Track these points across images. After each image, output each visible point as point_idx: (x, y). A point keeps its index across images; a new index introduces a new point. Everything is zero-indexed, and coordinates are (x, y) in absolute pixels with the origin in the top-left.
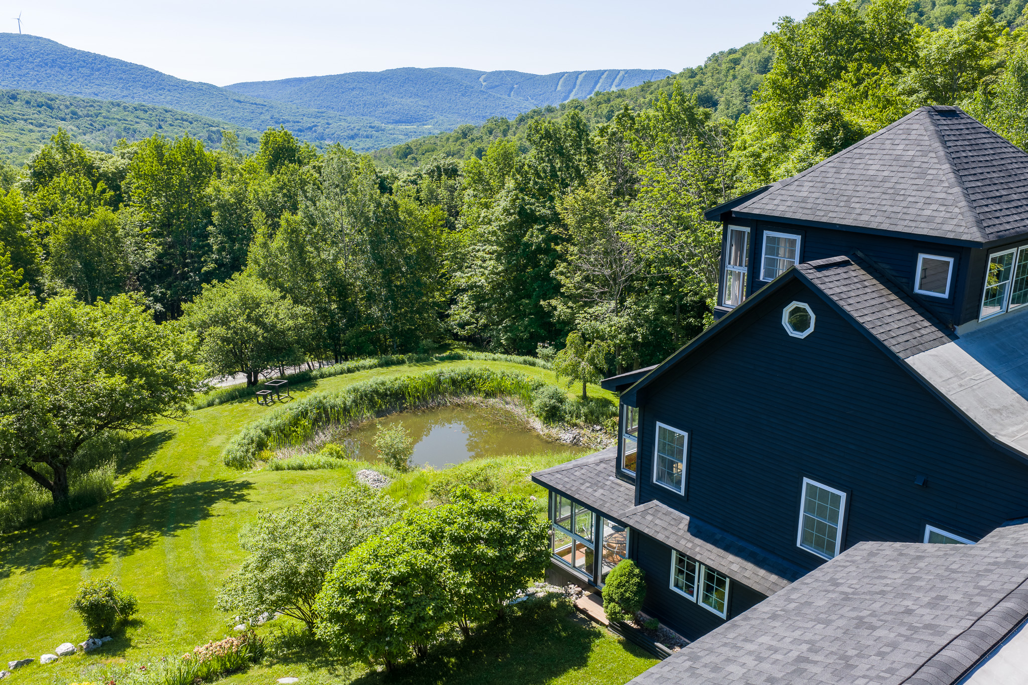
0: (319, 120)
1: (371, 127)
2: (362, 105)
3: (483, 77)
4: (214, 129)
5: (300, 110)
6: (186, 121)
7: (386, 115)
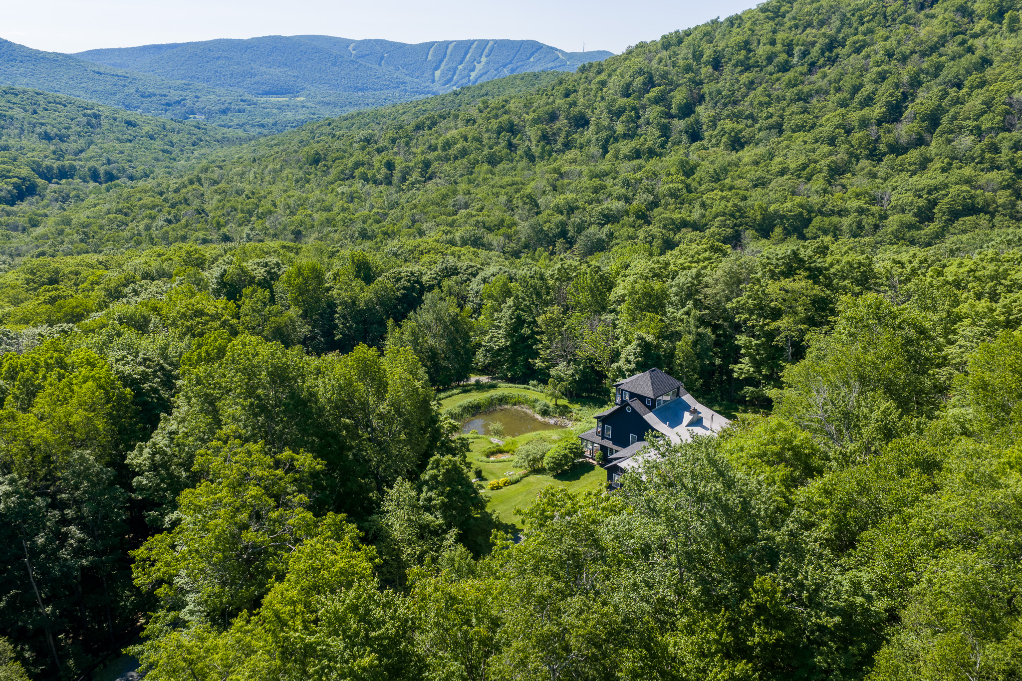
0: (187, 93)
1: (242, 100)
2: (229, 76)
3: (352, 45)
4: (89, 112)
5: (166, 82)
6: (60, 103)
7: (255, 86)
